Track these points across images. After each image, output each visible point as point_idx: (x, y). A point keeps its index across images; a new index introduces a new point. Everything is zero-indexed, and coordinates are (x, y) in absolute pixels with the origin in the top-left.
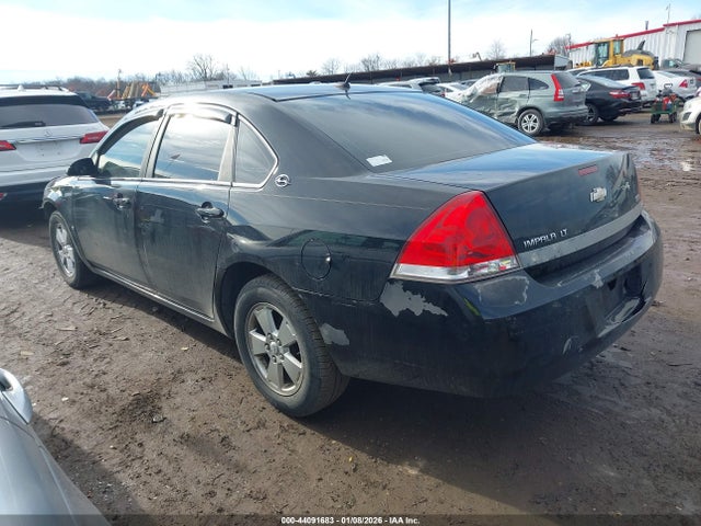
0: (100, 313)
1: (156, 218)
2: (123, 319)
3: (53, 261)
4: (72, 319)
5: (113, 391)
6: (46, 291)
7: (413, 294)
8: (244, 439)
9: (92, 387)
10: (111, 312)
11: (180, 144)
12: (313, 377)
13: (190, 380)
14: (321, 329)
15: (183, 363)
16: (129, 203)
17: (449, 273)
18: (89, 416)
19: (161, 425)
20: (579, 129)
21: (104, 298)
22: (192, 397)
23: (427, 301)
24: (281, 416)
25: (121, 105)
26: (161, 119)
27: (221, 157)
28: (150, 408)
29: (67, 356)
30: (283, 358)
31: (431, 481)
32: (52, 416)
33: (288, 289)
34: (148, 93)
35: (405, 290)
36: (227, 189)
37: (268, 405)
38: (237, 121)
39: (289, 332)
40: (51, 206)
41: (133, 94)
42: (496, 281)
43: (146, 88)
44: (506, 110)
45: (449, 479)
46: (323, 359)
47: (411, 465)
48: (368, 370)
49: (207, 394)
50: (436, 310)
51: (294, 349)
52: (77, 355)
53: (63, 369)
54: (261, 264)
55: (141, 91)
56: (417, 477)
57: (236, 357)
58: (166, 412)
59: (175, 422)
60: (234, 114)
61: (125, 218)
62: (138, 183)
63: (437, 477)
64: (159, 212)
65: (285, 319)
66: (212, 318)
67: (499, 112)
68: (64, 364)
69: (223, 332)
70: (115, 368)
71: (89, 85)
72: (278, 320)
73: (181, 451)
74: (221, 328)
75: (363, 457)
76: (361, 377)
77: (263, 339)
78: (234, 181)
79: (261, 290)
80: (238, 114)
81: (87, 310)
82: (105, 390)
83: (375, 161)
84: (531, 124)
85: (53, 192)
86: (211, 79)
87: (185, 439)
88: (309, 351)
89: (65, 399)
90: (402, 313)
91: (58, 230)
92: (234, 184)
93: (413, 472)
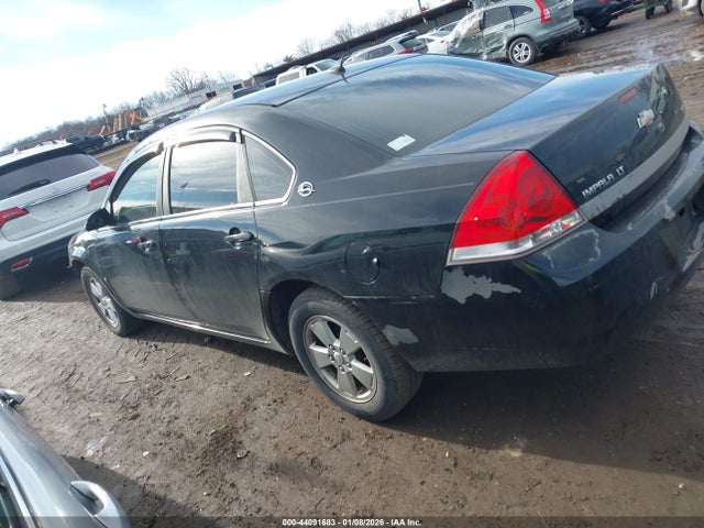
0: (154, 356)
1: (182, 251)
2: (178, 357)
3: (95, 314)
4: (129, 369)
5: (190, 435)
6: (97, 346)
7: (477, 276)
8: (334, 456)
9: (168, 435)
10: (164, 353)
11: (188, 171)
12: (387, 380)
13: (262, 406)
14: (384, 331)
15: (249, 390)
16: (154, 245)
17: (511, 247)
18: (173, 466)
19: (246, 460)
20: (574, 45)
21: (154, 340)
22: (270, 423)
23: (494, 281)
24: (363, 423)
25: (115, 138)
26: (163, 153)
27: (235, 175)
28: (231, 444)
29: (134, 408)
30: (350, 366)
31: (537, 460)
32: (139, 474)
33: (339, 298)
34: (136, 120)
35: (466, 274)
36: (250, 210)
37: (346, 415)
38: (242, 138)
39: (350, 339)
40: (79, 263)
41: (123, 125)
42: (564, 242)
43: (133, 116)
44: (494, 46)
45: (556, 454)
46: (393, 361)
47: (513, 447)
48: (444, 362)
49: (283, 417)
50: (507, 289)
51: (360, 355)
52: (144, 405)
53: (136, 423)
54: (305, 278)
55: (129, 120)
56: (522, 458)
57: (300, 371)
58: (248, 446)
59: (260, 454)
60: (237, 131)
61: (154, 260)
62: (158, 223)
63: (543, 454)
64: (183, 245)
65: (343, 328)
66: (268, 339)
67: (487, 50)
68: (134, 417)
69: (283, 351)
70: (185, 410)
71: (79, 126)
72: (336, 330)
73: (275, 482)
74: (279, 348)
75: (460, 449)
76: (438, 370)
77: (325, 351)
78: (255, 199)
79: (311, 304)
80: (241, 130)
81: (141, 357)
82: (182, 435)
83: (398, 144)
84: (523, 53)
85: (76, 248)
86: (193, 91)
87: (275, 469)
88: (377, 356)
89: (146, 453)
90: (468, 299)
91: (92, 284)
92: (257, 203)
93: (516, 454)
